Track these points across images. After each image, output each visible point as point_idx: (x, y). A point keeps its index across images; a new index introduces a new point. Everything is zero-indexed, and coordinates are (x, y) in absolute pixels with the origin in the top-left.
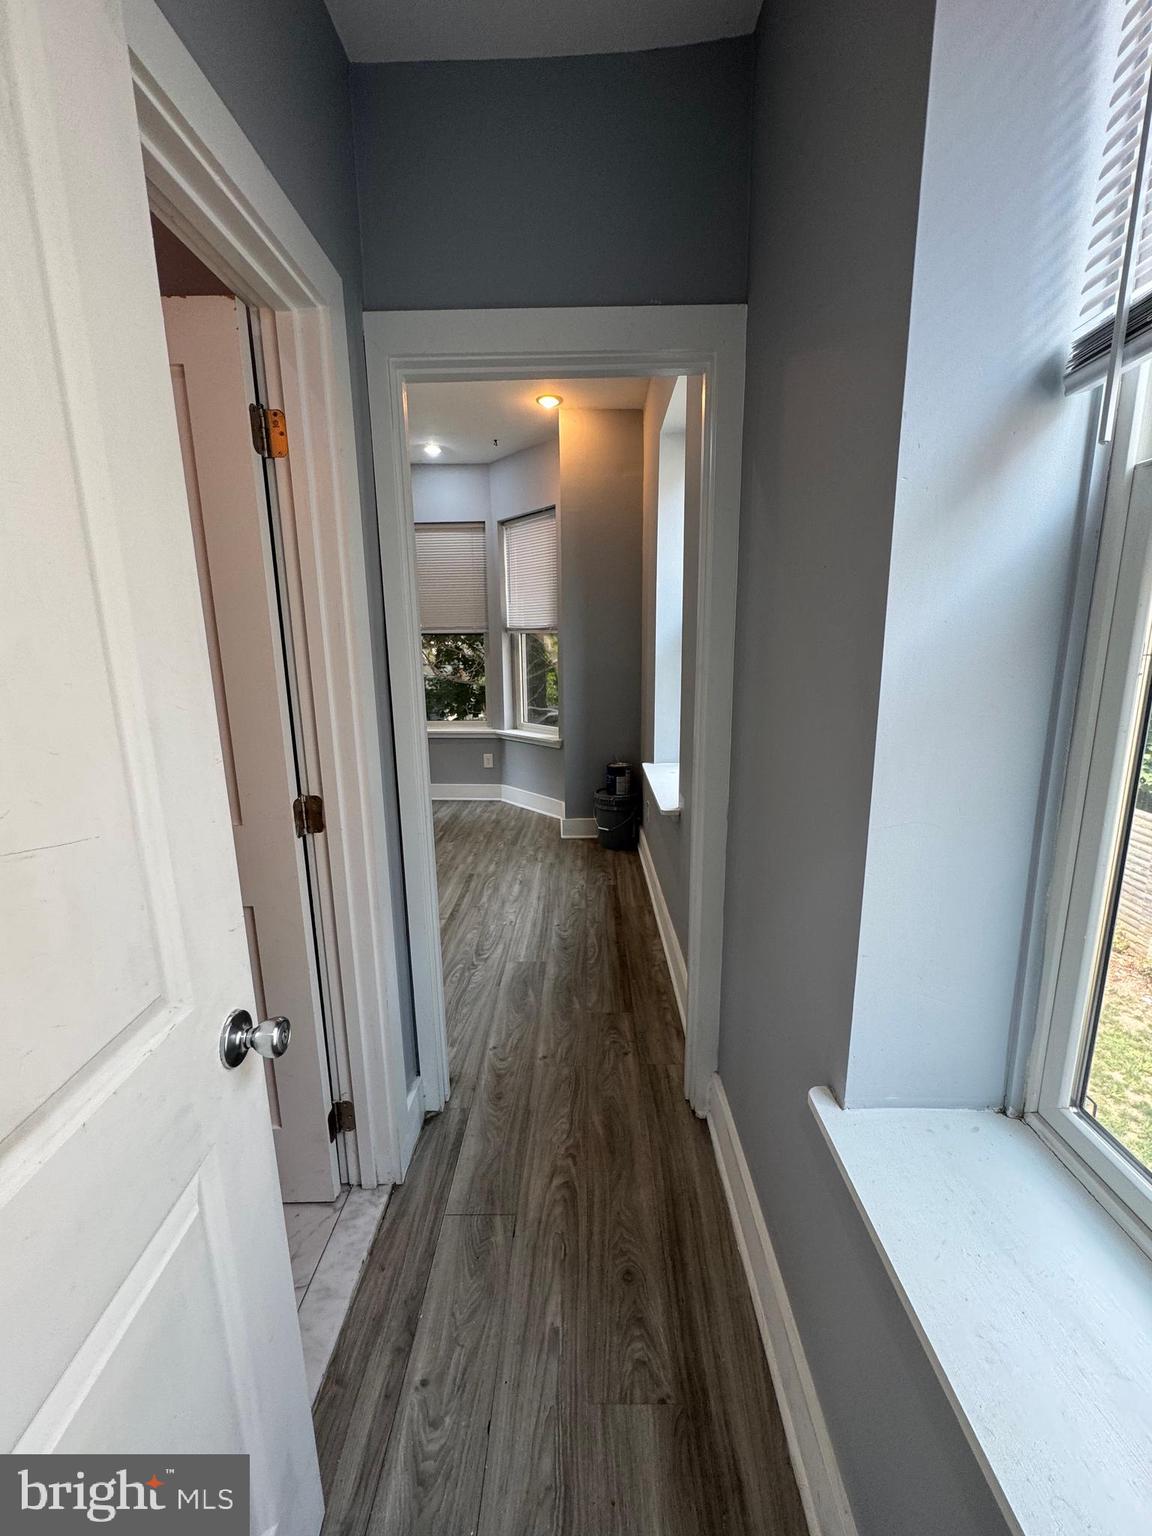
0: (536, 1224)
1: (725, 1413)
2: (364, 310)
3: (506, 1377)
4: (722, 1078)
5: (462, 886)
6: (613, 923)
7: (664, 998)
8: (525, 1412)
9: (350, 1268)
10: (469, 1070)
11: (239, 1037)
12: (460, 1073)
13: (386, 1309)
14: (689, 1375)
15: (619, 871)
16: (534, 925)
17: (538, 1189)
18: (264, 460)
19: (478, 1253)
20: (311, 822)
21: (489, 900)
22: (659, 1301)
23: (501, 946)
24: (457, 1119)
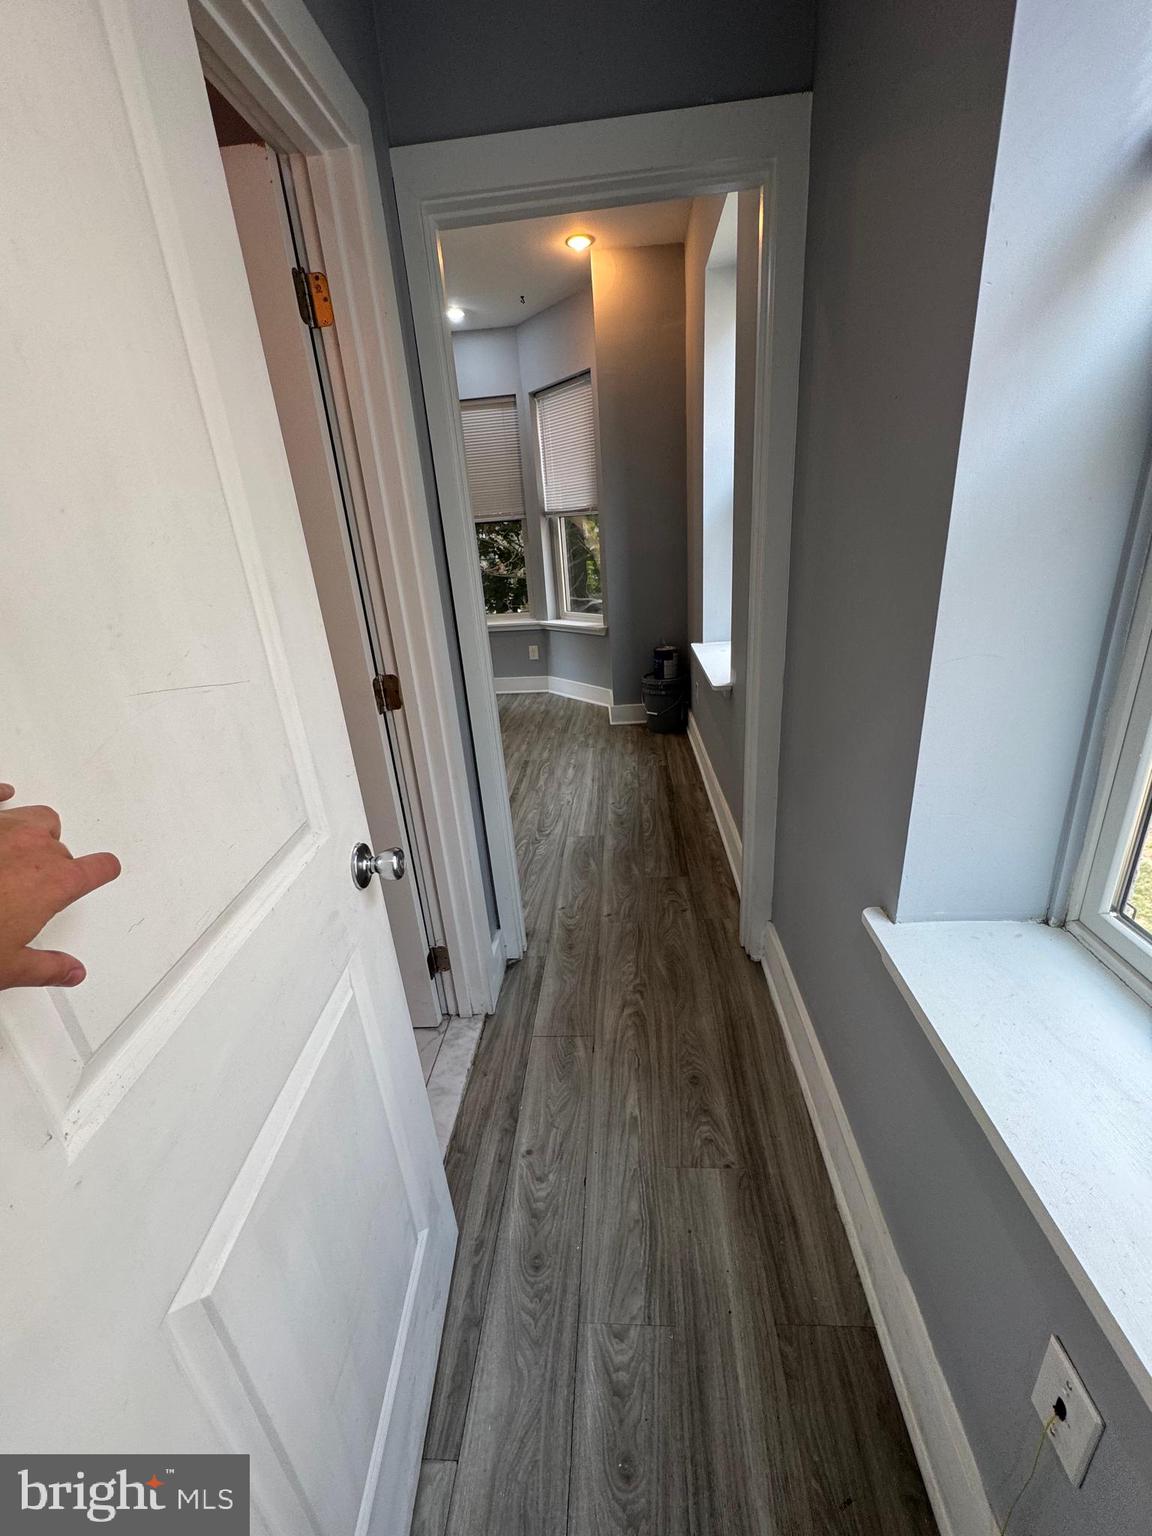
0: (612, 1044)
1: (781, 1175)
2: (391, 147)
3: (595, 1149)
4: (775, 925)
5: (518, 773)
6: (666, 799)
7: (718, 863)
8: (614, 1173)
9: (460, 1074)
10: (542, 925)
11: (364, 864)
12: (534, 928)
13: (492, 1102)
14: (750, 1149)
15: (669, 753)
16: (590, 804)
17: (611, 1017)
18: (311, 329)
19: (564, 1064)
20: (388, 700)
21: (546, 784)
22: (722, 1098)
23: (561, 823)
24: (535, 965)
